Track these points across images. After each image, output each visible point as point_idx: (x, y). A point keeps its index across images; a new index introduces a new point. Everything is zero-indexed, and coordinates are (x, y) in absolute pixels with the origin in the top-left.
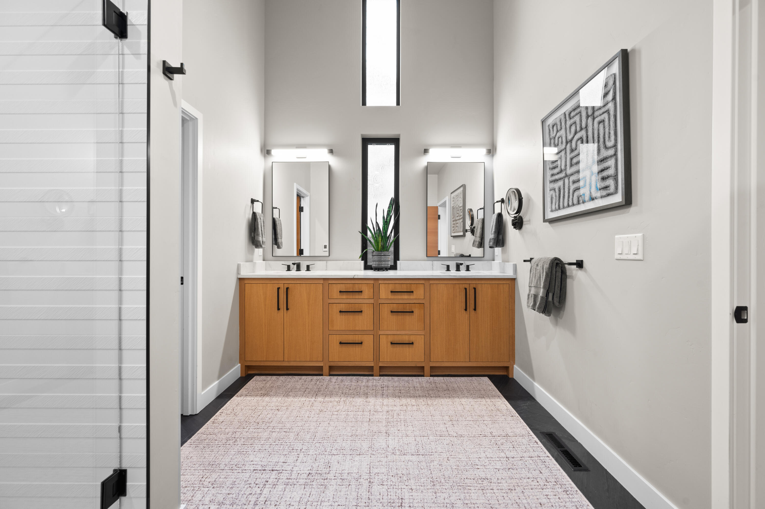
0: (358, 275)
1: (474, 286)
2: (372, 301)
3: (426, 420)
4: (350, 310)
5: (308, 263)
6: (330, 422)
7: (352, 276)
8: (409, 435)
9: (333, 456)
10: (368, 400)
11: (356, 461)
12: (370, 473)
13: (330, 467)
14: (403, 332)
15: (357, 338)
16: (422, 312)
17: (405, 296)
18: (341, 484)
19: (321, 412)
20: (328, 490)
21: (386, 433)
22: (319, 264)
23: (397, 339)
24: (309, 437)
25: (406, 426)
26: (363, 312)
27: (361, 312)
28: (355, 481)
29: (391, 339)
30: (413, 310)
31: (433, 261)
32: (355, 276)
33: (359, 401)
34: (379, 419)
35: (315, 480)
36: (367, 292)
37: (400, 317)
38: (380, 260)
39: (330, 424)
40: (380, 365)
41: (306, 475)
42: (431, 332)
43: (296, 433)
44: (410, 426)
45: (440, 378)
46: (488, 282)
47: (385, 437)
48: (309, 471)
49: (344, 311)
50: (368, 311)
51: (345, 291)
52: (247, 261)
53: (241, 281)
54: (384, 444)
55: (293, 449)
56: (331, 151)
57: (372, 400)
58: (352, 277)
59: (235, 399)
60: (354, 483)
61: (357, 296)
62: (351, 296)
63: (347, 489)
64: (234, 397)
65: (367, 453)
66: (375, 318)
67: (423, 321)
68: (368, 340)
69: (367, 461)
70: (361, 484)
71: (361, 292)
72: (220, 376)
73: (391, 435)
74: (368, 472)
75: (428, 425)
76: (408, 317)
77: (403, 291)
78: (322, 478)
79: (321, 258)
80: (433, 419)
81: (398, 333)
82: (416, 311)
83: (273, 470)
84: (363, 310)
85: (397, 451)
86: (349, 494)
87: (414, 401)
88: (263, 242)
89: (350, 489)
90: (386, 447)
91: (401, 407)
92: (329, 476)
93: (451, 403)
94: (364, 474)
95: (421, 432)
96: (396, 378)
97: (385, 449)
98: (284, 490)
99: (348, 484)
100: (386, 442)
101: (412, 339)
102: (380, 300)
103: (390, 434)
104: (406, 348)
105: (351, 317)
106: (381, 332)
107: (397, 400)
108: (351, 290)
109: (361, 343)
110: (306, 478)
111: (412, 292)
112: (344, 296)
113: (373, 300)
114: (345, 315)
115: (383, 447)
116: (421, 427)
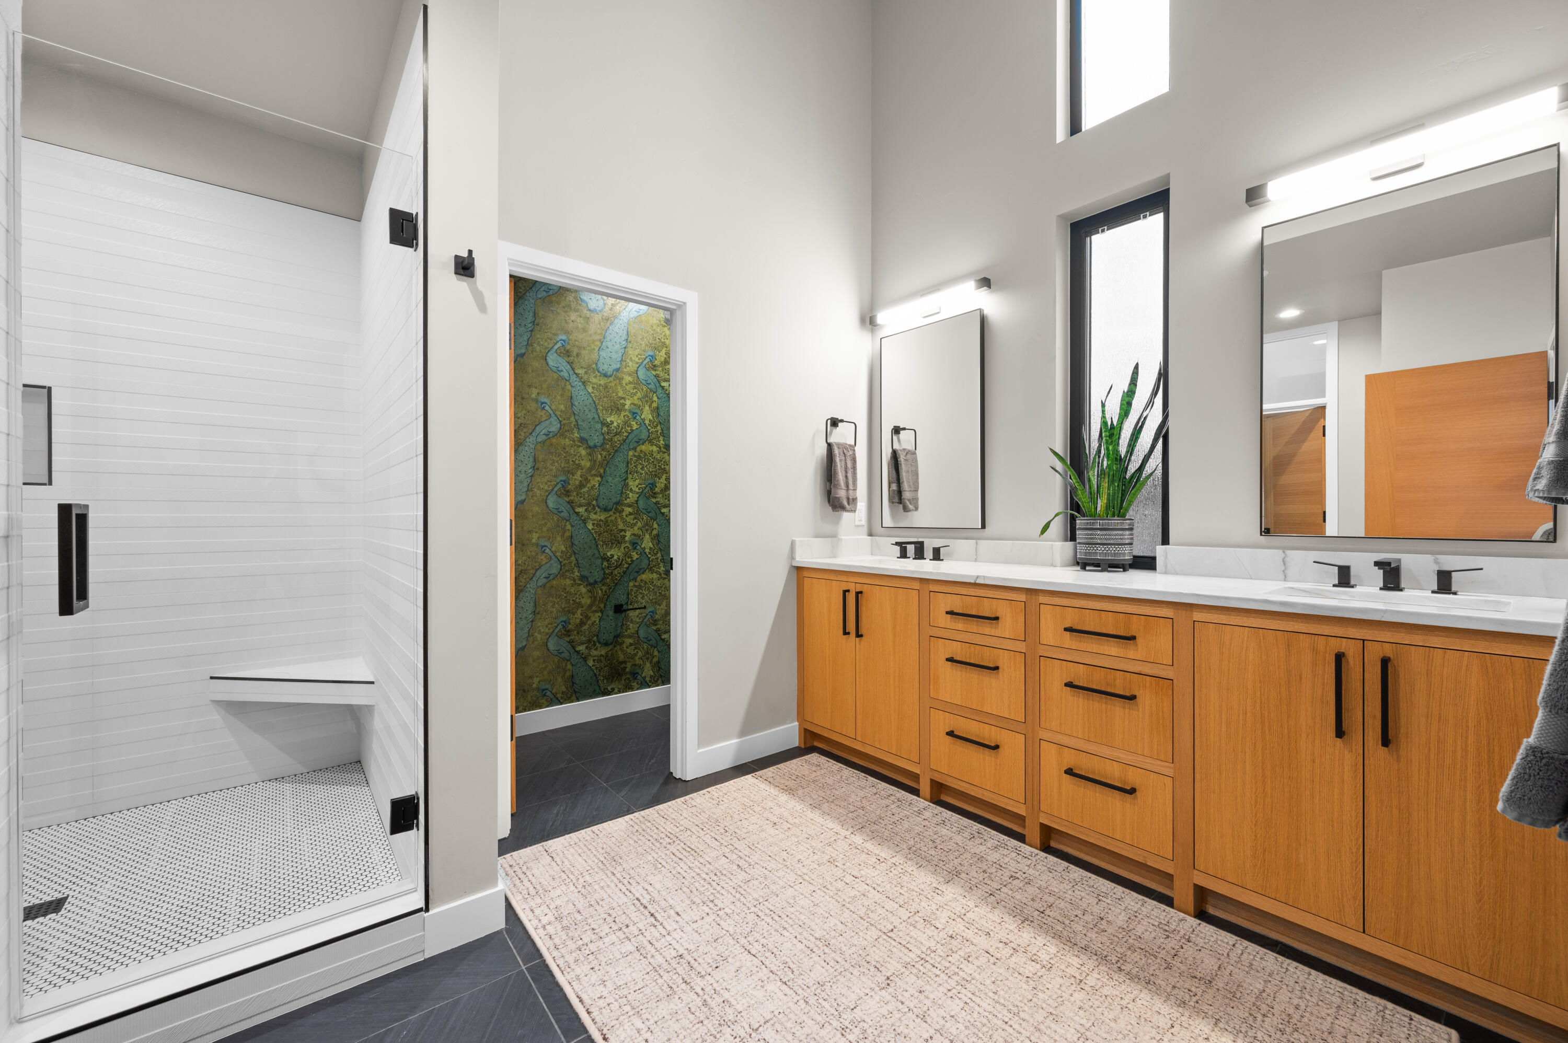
0: (984, 577)
1: (1388, 651)
2: (1021, 647)
3: (1022, 1015)
4: (972, 661)
5: (937, 543)
6: (818, 891)
7: (971, 577)
8: (928, 1019)
9: (747, 952)
10: (943, 887)
11: (765, 988)
12: (757, 1030)
13: (717, 967)
14: (1105, 751)
15: (989, 734)
16: (1167, 704)
17: (1112, 648)
18: (693, 1010)
19: (828, 864)
20: (667, 1003)
21: (888, 978)
22: (962, 546)
23: (1085, 765)
24: (756, 896)
25: (950, 994)
26: (1000, 670)
27: (997, 668)
28: (718, 1022)
29: (1070, 760)
30: (1136, 693)
31: (1284, 549)
32: (978, 577)
33: (924, 879)
34: (912, 941)
35: (675, 971)
36: (1010, 624)
37: (1097, 704)
38: (1091, 541)
39: (814, 894)
40: (1042, 821)
41: (674, 954)
42: (1197, 776)
43: (748, 877)
44: (957, 1001)
45: (1224, 933)
46: (1467, 644)
47: (873, 986)
48: (686, 952)
49: (959, 659)
50: (1012, 670)
51: (961, 612)
52: (816, 537)
53: (799, 571)
54: (853, 997)
55: (712, 901)
56: (986, 282)
57: (951, 892)
58: (972, 581)
59: (749, 779)
60: (710, 1026)
61: (987, 628)
62: (973, 626)
63: (690, 1026)
64: (749, 777)
65: (800, 991)
66: (1029, 693)
67: (1169, 734)
68: (1013, 744)
69: (780, 1003)
70: (718, 1036)
71: (997, 618)
72: (743, 732)
73: (891, 990)
74: (755, 1027)
75: (1010, 1030)
76: (1118, 709)
77: (1104, 631)
78: (684, 976)
79: (969, 533)
80: (1042, 1027)
81: (1091, 748)
82: (1146, 699)
83: (652, 915)
84: (1000, 664)
85: (857, 1031)
86: (681, 1037)
87: (1053, 950)
88: (848, 499)
89: (694, 1029)
90: (848, 1007)
91: (1001, 945)
92: (698, 983)
93: (1164, 1022)
94: (744, 1024)
95: (967, 1032)
96: (1077, 872)
97: (841, 1009)
98: (625, 955)
99: (701, 1019)
100: (862, 995)
101: (1133, 778)
102: (1041, 646)
103: (892, 985)
104: (1115, 801)
105: (974, 676)
106: (1043, 734)
107: (1011, 924)
108: (974, 613)
109: (996, 747)
110: (668, 959)
111: (1133, 638)
112: (960, 624)
113: (1024, 643)
114: (961, 671)
115: (844, 1000)
116: (985, 1021)
